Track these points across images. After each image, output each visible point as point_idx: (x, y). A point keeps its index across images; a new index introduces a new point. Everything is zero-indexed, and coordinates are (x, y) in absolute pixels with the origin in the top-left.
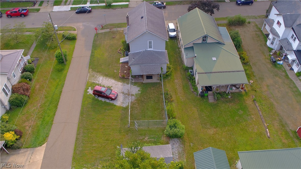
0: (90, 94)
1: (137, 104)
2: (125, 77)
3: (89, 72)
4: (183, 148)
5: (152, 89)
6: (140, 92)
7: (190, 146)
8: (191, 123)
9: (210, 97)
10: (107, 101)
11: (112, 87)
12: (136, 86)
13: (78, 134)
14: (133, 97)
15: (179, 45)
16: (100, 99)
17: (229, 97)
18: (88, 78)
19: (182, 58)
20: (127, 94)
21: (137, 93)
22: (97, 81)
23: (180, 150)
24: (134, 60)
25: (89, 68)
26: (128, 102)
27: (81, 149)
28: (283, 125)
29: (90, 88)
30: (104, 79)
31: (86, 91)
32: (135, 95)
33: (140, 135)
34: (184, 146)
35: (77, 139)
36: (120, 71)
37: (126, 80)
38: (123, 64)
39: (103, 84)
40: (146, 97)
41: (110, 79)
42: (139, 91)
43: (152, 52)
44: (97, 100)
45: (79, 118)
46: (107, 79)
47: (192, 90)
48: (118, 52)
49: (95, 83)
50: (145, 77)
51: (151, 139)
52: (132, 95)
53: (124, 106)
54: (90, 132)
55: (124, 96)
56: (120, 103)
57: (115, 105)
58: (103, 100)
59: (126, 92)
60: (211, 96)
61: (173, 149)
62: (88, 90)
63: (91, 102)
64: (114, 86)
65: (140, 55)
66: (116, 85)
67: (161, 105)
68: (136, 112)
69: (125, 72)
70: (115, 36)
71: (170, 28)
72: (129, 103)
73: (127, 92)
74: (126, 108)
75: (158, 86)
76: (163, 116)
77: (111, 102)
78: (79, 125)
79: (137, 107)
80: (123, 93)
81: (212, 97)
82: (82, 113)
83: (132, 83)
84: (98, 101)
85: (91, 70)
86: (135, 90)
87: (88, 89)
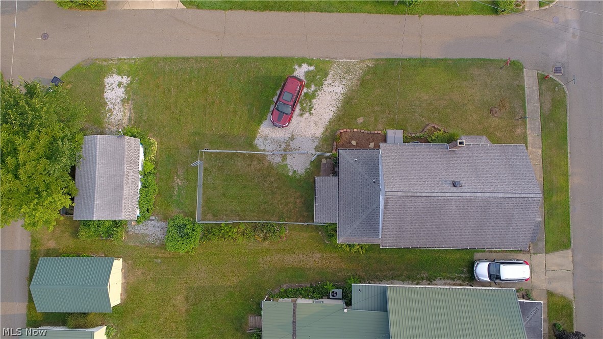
0: (294, 70)
1: (259, 167)
2: (336, 144)
3: (362, 61)
4: (153, 244)
5: (298, 201)
6: (290, 174)
7: (156, 257)
8: (204, 268)
11: (311, 114)
12: (309, 167)
13: (197, 59)
14: (278, 159)
15: (443, 281)
18: (342, 62)
19: (392, 281)
20: (287, 147)
21: (289, 167)
22: (330, 82)
23: (150, 239)
25: (377, 60)
26: (267, 149)
27: (167, 68)
29: (312, 68)
30: (335, 97)
31: (301, 61)
32: (285, 163)
34: (157, 247)
35: (187, 59)
36: (355, 130)
37: (328, 145)
38: (380, 138)
39: (320, 95)
40: (275, 185)
41: (335, 108)
42: (295, 172)
43: (374, 206)
44: (276, 86)
45: (233, 57)
46: (334, 102)
47: (285, 287)
48: (428, 124)
49: (326, 77)
51: (177, 189)
52: (284, 157)
53: (258, 142)
55: (282, 140)
56: (266, 133)
57: (260, 123)
59: (294, 144)
61: (154, 226)
62: (304, 66)
63: (272, 74)
64: (315, 118)
66: (316, 123)
67: (253, 214)
68: (240, 164)
69: (354, 143)
71: (502, 266)
72: (264, 150)
73: (292, 146)
74: (251, 145)
75: (305, 214)
76: (225, 217)
79: (252, 167)
80: (292, 138)
82: (243, 61)
83: (319, 158)
84: (274, 90)
85: (371, 64)
86: (298, 165)
87: (310, 65)
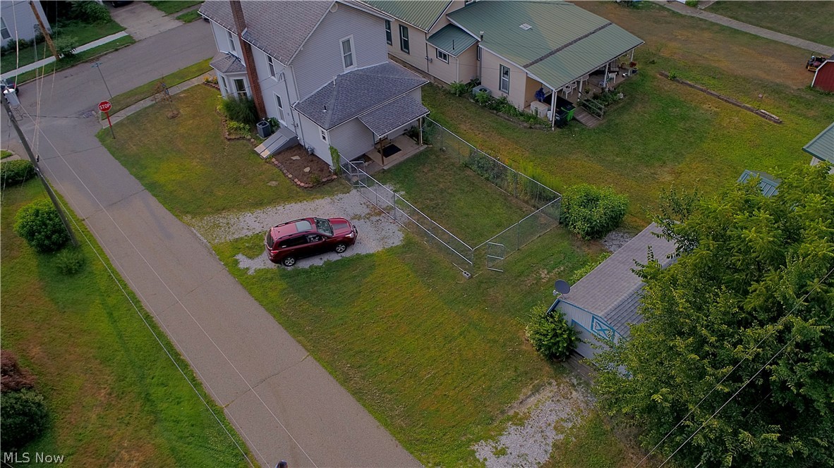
0: (257, 271)
2: (324, 180)
3: (189, 225)
5: (425, 170)
6: (403, 191)
9: (582, 118)
10: (334, 257)
13: (345, 381)
14: (398, 213)
16: (305, 264)
17: (621, 96)
18: (206, 239)
20: (374, 214)
21: (396, 199)
22: (245, 231)
24: (330, 112)
25: (177, 216)
26: (396, 228)
28: (777, 91)
29: (240, 257)
30: (262, 215)
32: (394, 205)
33: (519, 276)
35: (358, 394)
36: (290, 176)
37: (332, 187)
38: (280, 157)
40: (431, 195)
41: (279, 207)
42: (396, 191)
43: (361, 73)
44: (298, 273)
45: (299, 342)
46: (270, 213)
48: (229, 140)
49: (242, 239)
50: (377, 157)
51: (556, 270)
52: (388, 209)
53: (396, 241)
54: (377, 354)
55: (368, 223)
56: (376, 242)
57: (368, 253)
58: (318, 261)
59: (362, 210)
60: (581, 114)
62: (241, 266)
63: (285, 286)
65: (335, 93)
67: (488, 190)
69: (307, 170)
70: (175, 112)
72: (400, 231)
73: (367, 211)
74: (408, 245)
75: (433, 157)
77: (349, 253)
78: (319, 360)
80: (357, 217)
81: (584, 115)
82: (292, 326)
83: (356, 185)
84: (305, 271)
85: (188, 218)
86: (384, 194)
87: (237, 262)
